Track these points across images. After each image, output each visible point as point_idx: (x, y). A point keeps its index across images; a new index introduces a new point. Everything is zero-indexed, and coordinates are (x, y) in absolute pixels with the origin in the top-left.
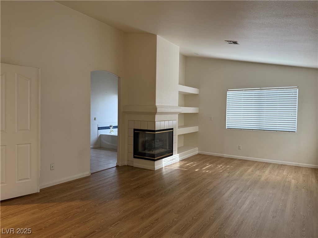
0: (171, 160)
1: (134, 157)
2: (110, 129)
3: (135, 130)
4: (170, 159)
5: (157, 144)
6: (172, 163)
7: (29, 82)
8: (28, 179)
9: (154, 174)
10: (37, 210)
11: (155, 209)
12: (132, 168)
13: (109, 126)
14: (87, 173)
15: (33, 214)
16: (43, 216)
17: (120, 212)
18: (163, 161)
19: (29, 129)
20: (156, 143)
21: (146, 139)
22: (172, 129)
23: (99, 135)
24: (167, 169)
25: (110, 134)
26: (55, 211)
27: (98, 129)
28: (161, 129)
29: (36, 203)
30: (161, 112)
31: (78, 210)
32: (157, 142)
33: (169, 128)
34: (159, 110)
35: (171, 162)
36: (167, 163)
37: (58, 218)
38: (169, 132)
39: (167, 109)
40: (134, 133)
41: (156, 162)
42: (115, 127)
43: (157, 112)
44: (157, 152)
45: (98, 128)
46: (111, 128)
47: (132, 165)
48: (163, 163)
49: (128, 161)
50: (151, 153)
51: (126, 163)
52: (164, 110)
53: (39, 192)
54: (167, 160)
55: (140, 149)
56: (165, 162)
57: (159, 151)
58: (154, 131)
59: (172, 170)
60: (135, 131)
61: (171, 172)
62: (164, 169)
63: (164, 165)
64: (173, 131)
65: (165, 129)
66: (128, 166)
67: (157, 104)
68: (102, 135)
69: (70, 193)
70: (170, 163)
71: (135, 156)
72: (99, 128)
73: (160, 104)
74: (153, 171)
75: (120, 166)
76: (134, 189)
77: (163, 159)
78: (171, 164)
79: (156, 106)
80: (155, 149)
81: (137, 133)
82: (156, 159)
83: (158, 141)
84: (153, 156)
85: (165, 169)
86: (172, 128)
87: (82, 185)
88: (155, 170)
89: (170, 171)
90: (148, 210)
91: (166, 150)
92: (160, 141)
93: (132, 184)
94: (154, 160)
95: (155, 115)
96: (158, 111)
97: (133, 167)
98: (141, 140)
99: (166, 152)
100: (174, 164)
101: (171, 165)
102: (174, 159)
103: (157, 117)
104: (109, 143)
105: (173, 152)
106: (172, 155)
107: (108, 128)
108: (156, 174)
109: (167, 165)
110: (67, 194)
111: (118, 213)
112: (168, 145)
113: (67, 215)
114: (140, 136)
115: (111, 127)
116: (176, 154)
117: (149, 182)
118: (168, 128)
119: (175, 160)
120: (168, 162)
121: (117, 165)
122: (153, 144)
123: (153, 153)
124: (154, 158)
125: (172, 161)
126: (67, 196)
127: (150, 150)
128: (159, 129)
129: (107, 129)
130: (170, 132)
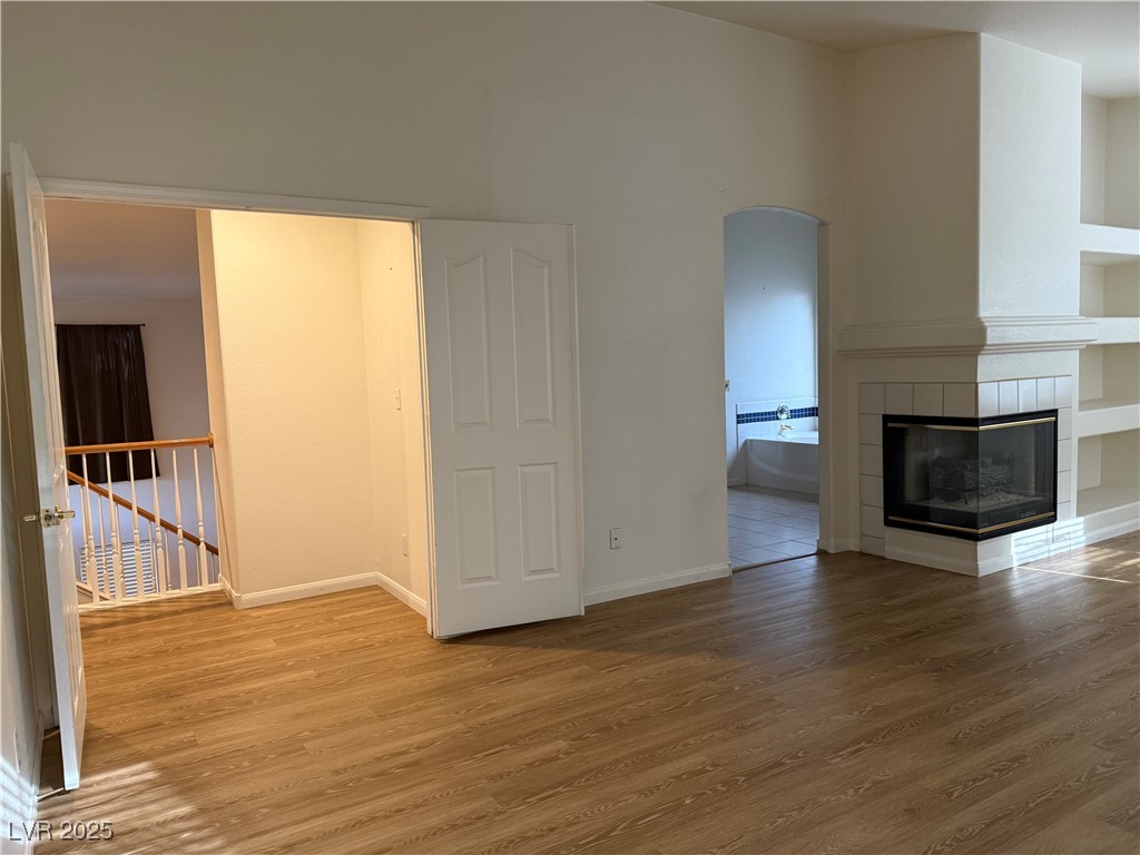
0: (1046, 541)
1: (888, 523)
2: (778, 419)
3: (887, 418)
4: (1043, 537)
5: (988, 472)
6: (1052, 554)
7: (546, 270)
8: (551, 570)
9: (977, 589)
10: (587, 667)
11: (1003, 718)
12: (880, 562)
13: (775, 410)
14: (718, 568)
15: (577, 678)
16: (607, 690)
17: (861, 712)
18: (1013, 543)
19: (551, 418)
20: (981, 470)
21: (936, 456)
22: (1054, 412)
23: (741, 442)
24: (1033, 576)
25: (780, 439)
26: (641, 680)
27: (738, 422)
28: (1002, 414)
29: (582, 648)
30: (1001, 342)
31: (711, 684)
32: (984, 465)
33: (1040, 409)
34: (992, 337)
35: (1046, 548)
36: (1031, 553)
37: (653, 700)
38: (1038, 424)
39: (1031, 329)
40: (886, 431)
41: (982, 546)
42: (796, 414)
43: (984, 345)
44: (984, 505)
45: (738, 416)
46: (784, 416)
47: (881, 554)
48: (1013, 550)
49: (862, 535)
50: (961, 509)
51: (853, 544)
52: (1014, 335)
53: (583, 614)
54: (1029, 540)
55: (911, 494)
56: (1023, 548)
57: (992, 502)
58: (975, 422)
59: (1055, 581)
60: (890, 425)
61: (1051, 589)
62: (1015, 574)
63: (1015, 558)
64: (1056, 423)
65: (1021, 411)
66: (862, 554)
67: (983, 313)
68: (751, 440)
69: (676, 627)
70: (1042, 553)
71: (890, 518)
72: (741, 419)
73: (998, 312)
74: (969, 580)
75: (832, 551)
76: (903, 637)
77: (1015, 536)
78: (1046, 555)
79: (978, 320)
80: (975, 491)
81: (897, 432)
82: (981, 531)
83: (988, 461)
84: (971, 520)
85: (1023, 574)
86: (1052, 408)
87: (711, 606)
88: (981, 575)
89: (1047, 584)
90: (974, 719)
91: (1023, 499)
92: (994, 463)
93: (890, 621)
94: (977, 538)
95: (976, 356)
96: (989, 341)
97: (883, 558)
98: (913, 458)
99: (1025, 508)
100: (1060, 557)
101: (1048, 560)
102: (1062, 536)
103: (986, 366)
104: (776, 471)
105: (1055, 510)
106: (1053, 519)
107: (772, 416)
108: (983, 593)
109: (1032, 560)
110: (667, 629)
111: (856, 713)
112: (1033, 479)
113: (678, 695)
114: (911, 441)
115: (782, 411)
116: (1069, 517)
117: (959, 618)
118: (1034, 410)
119: (1068, 543)
120: (1038, 547)
121: (822, 548)
122: (968, 474)
123: (971, 506)
124: (971, 529)
125: (1053, 547)
126: (666, 636)
127: (955, 497)
128: (996, 414)
129: (770, 420)
130: (1042, 428)
